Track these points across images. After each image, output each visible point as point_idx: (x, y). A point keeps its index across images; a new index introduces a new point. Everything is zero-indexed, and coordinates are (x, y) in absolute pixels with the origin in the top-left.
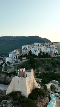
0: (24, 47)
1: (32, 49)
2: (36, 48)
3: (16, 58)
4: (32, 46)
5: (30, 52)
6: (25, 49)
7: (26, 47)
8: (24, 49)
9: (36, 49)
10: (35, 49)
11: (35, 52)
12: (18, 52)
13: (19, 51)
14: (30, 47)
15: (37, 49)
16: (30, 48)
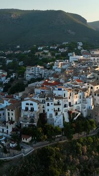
0: (27, 104)
1: (47, 108)
2: (59, 104)
3: (5, 131)
4: (47, 99)
5: (43, 116)
6: (29, 109)
7: (31, 104)
8: (27, 109)
9: (58, 107)
10: (56, 108)
11: (57, 114)
12: (10, 114)
13: (14, 112)
14: (44, 102)
15: (61, 107)
16: (42, 105)
